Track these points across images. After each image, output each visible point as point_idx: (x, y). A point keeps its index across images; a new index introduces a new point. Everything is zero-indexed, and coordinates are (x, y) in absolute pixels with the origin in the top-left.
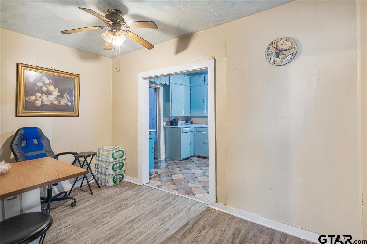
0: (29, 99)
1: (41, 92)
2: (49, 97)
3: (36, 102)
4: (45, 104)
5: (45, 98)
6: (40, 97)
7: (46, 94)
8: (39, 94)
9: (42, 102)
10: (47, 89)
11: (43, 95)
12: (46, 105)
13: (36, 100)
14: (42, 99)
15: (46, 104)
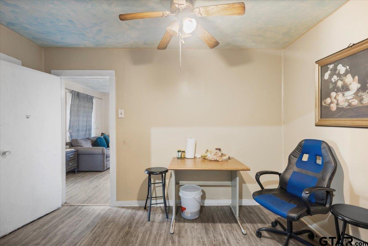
0: (325, 103)
1: (336, 90)
2: (345, 96)
3: (332, 105)
4: (341, 107)
5: (340, 97)
6: (335, 98)
7: (341, 92)
8: (333, 94)
9: (337, 104)
10: (342, 82)
11: (339, 93)
12: (343, 108)
13: (332, 102)
14: (338, 101)
15: (343, 106)
